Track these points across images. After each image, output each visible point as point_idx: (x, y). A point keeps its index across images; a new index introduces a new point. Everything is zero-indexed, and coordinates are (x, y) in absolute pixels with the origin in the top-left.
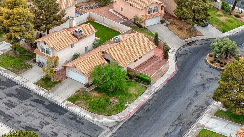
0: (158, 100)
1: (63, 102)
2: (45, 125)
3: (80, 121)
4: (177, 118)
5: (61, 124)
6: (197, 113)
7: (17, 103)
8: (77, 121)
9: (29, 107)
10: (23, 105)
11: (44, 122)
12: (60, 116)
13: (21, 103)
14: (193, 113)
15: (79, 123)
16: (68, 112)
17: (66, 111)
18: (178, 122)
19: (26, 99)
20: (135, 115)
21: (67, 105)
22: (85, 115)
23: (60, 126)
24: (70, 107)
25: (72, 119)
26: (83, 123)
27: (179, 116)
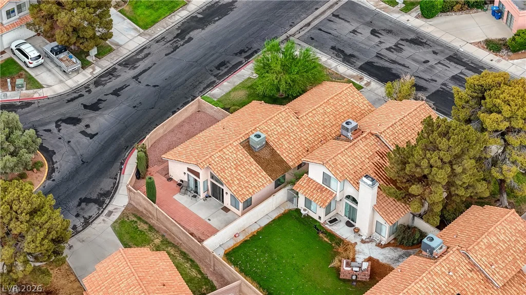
0: (198, 82)
1: (368, 84)
2: (393, 47)
3: (336, 51)
4: (178, 50)
5: (368, 48)
6: (139, 57)
7: (450, 85)
8: (342, 52)
9: (427, 77)
10: (440, 81)
11: (395, 52)
12: (371, 60)
13: (444, 84)
14: (147, 56)
15: (340, 50)
16: (358, 67)
17: (361, 69)
18: (179, 42)
19: (438, 91)
20: (245, 58)
21: (361, 79)
22: (329, 60)
23: (368, 46)
24: (355, 74)
25: (352, 56)
26: (333, 48)
27: (172, 52)
